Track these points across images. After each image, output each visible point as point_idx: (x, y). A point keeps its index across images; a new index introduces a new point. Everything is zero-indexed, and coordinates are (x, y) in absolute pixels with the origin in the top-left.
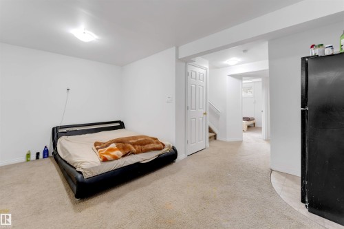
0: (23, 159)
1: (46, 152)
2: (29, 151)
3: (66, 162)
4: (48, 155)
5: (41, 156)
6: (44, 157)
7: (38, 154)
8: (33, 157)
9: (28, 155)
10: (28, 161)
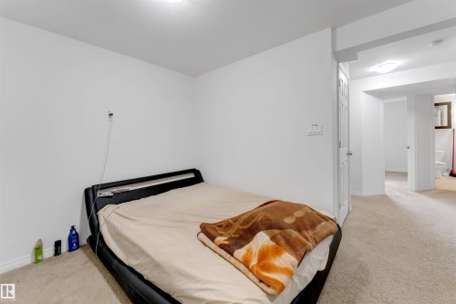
0: (27, 259)
1: (74, 238)
2: (40, 241)
3: (140, 276)
4: (78, 243)
5: (64, 247)
6: (71, 250)
7: (58, 244)
8: (48, 251)
9: (38, 250)
10: (37, 261)
